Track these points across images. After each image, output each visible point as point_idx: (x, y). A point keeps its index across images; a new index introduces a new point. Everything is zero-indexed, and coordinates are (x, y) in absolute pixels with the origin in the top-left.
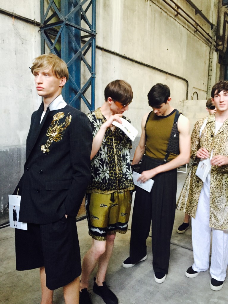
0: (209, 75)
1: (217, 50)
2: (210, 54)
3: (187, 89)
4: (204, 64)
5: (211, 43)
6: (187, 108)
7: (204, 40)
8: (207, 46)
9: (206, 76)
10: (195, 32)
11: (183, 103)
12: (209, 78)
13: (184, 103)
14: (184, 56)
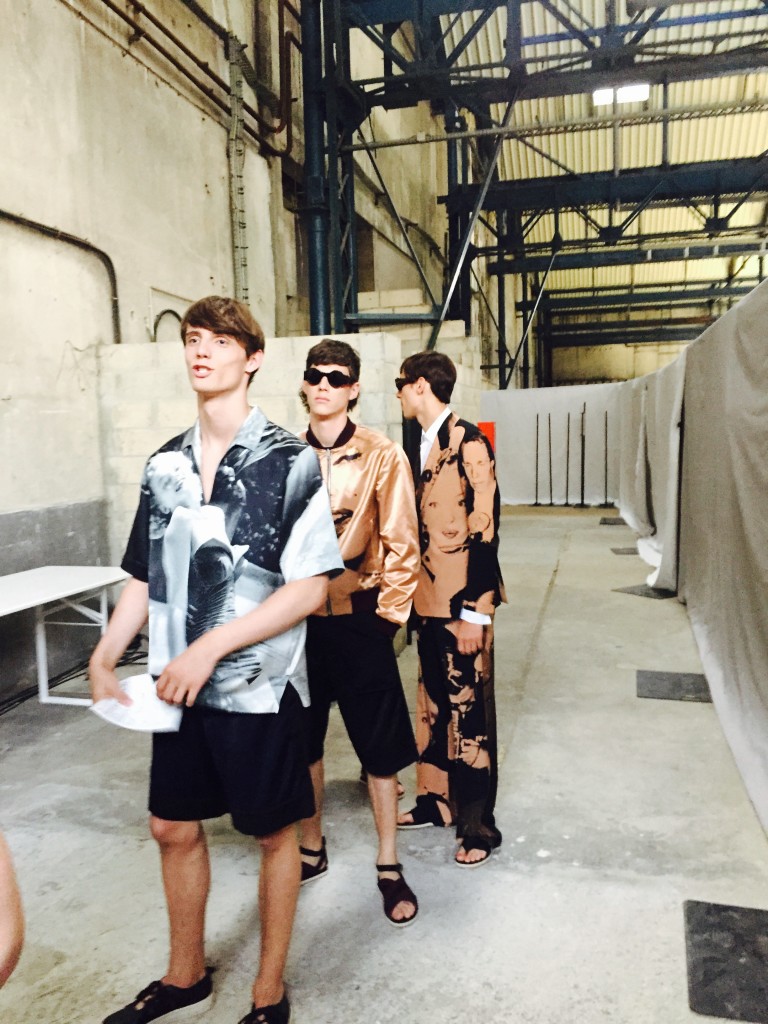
0: (234, 247)
1: (266, 152)
2: (228, 156)
3: (114, 293)
4: (203, 196)
5: (229, 111)
6: (118, 378)
7: (192, 91)
8: (206, 117)
9: (224, 250)
10: (132, 40)
11: (98, 357)
12: (236, 258)
13: (103, 360)
14: (71, 133)
